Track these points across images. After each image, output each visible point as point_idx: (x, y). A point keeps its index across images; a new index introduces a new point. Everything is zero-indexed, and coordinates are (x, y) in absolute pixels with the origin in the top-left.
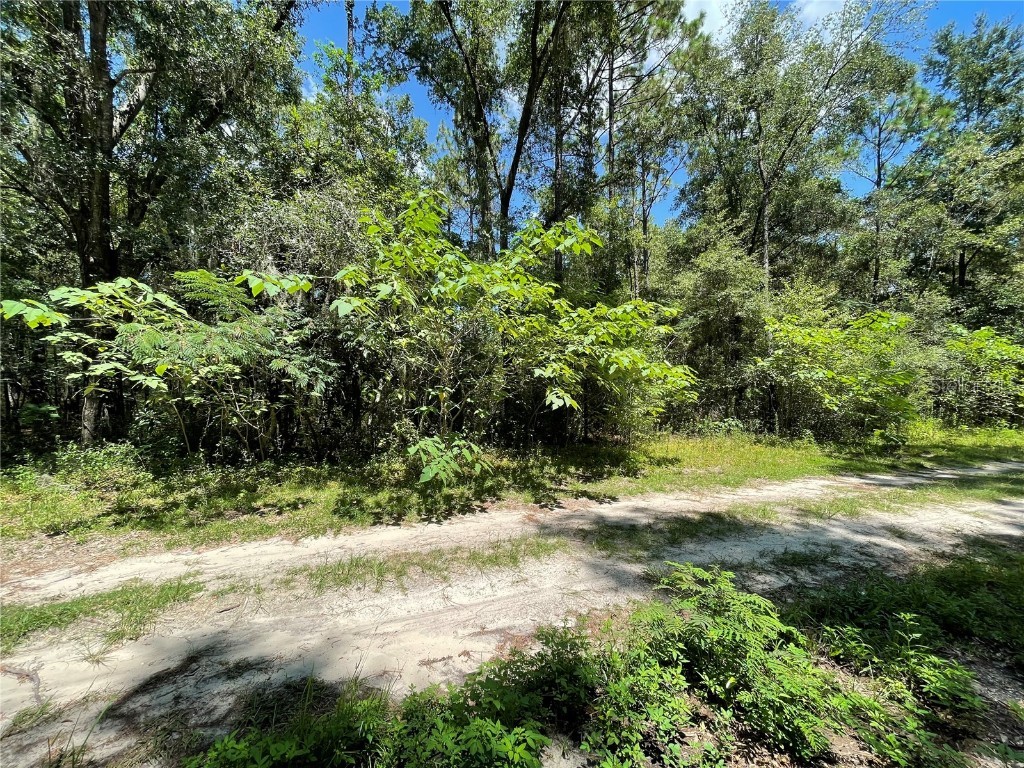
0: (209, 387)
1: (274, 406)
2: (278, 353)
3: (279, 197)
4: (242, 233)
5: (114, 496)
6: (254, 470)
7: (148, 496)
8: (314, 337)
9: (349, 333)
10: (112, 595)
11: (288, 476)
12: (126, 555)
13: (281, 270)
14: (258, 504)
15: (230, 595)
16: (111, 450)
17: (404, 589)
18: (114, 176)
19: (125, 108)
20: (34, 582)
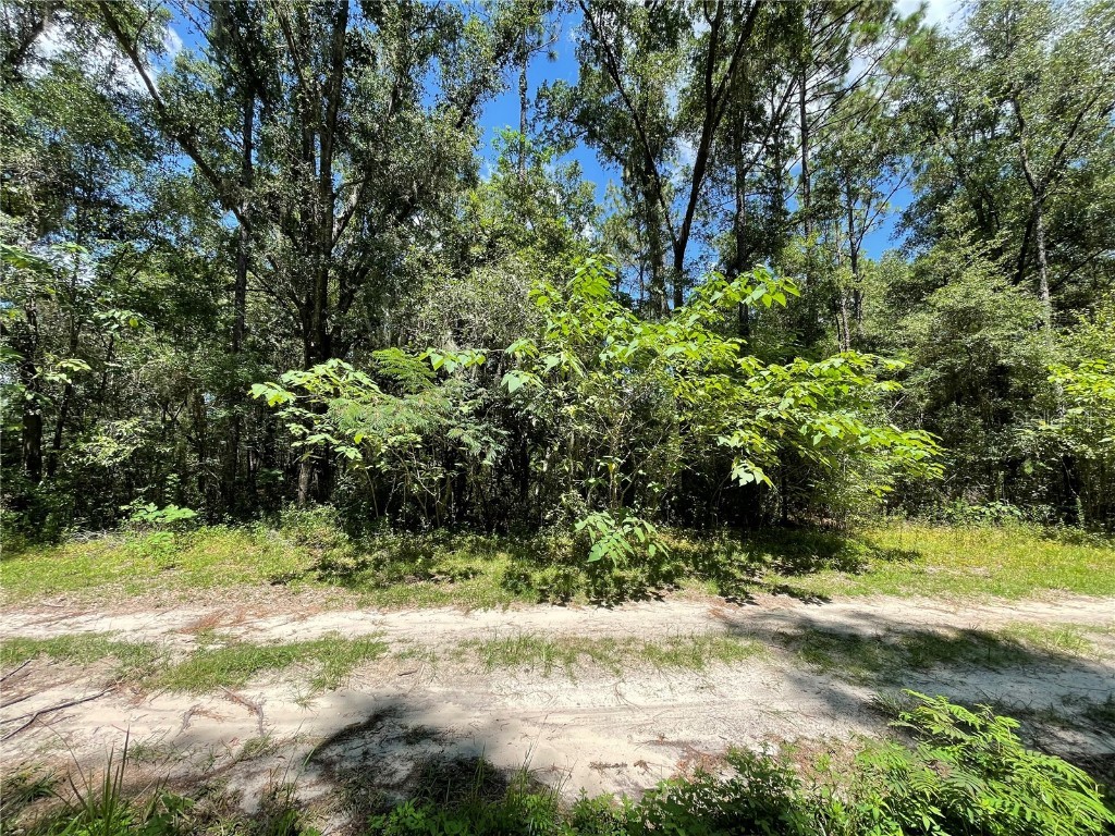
0: (395, 455)
1: (449, 474)
2: (455, 423)
3: (458, 276)
4: (426, 312)
5: (319, 553)
6: (430, 537)
7: (343, 557)
8: (487, 406)
9: (519, 402)
10: (317, 645)
11: (460, 545)
12: (328, 609)
13: (459, 344)
14: (433, 571)
15: (409, 660)
16: (319, 510)
17: (573, 678)
18: (331, 272)
19: (342, 215)
20: (262, 624)
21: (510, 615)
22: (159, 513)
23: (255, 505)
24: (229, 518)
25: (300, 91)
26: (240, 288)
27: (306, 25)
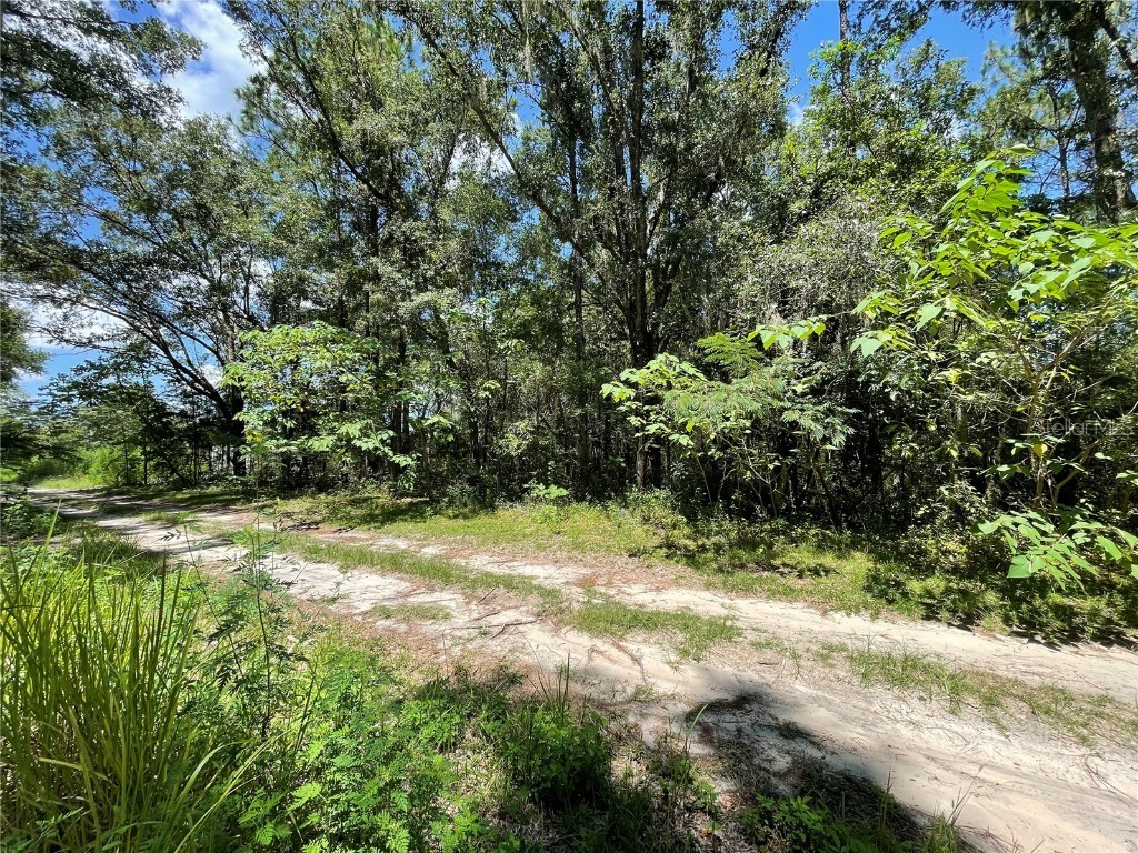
1: (786, 461)
2: (789, 405)
5: (662, 532)
6: (767, 526)
7: (683, 536)
8: (825, 382)
9: (873, 372)
10: (676, 617)
11: (803, 538)
12: (679, 585)
13: (785, 317)
14: (777, 562)
15: (768, 650)
16: (657, 494)
17: (1002, 728)
18: (648, 272)
19: (653, 215)
20: (626, 589)
21: (881, 626)
22: (545, 491)
23: (605, 487)
24: (589, 497)
25: (610, 114)
26: (578, 306)
27: (611, 51)
